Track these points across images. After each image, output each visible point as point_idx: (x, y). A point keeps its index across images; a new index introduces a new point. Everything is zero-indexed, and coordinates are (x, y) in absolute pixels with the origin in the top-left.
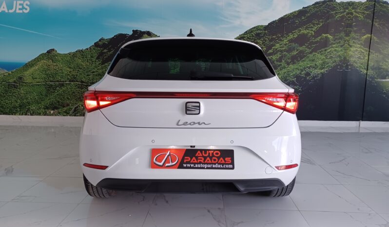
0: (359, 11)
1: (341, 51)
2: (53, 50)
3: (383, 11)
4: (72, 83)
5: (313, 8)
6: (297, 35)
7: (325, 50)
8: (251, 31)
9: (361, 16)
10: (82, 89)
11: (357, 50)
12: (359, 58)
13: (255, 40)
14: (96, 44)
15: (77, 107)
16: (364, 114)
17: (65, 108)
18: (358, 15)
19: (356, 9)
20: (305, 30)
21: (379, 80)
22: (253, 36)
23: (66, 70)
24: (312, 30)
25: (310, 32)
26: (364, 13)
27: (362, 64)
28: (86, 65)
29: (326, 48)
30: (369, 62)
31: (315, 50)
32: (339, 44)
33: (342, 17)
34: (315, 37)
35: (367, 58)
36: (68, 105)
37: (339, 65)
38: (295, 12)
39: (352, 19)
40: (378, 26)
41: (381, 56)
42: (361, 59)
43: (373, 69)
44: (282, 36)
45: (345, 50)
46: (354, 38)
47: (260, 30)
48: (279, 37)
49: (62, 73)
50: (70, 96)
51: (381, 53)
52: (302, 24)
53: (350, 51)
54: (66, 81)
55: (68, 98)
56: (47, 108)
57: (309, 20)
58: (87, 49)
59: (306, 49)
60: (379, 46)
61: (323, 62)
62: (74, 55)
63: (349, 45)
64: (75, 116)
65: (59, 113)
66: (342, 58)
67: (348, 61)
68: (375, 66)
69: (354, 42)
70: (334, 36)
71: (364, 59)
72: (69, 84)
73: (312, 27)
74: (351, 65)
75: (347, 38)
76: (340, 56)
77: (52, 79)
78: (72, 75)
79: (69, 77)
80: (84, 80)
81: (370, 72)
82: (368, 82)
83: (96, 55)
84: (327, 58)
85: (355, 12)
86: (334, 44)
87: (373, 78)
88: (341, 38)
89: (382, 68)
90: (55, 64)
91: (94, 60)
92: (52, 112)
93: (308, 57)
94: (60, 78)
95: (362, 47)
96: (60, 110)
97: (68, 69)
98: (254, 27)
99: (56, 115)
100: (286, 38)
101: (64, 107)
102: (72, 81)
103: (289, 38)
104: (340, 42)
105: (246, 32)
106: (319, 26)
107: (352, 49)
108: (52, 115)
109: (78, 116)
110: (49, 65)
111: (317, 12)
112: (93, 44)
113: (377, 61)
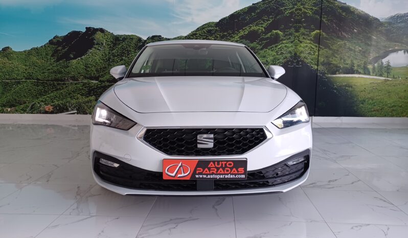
0: (307, 7)
1: (292, 47)
2: (8, 48)
3: (331, 8)
4: (28, 81)
5: (263, 4)
6: (247, 32)
7: (276, 47)
8: (203, 27)
9: (310, 13)
10: (38, 87)
11: (307, 46)
12: (309, 53)
13: (207, 36)
14: (51, 42)
15: (34, 105)
16: (316, 109)
17: (22, 106)
18: (306, 11)
19: (304, 5)
20: (256, 26)
21: (330, 75)
22: (205, 33)
23: (22, 67)
24: (262, 27)
25: (261, 28)
26: (312, 9)
27: (312, 60)
28: (42, 63)
29: (276, 44)
30: (320, 58)
31: (265, 46)
32: (289, 40)
33: (291, 13)
34: (266, 33)
35: (317, 53)
36: (25, 103)
37: (290, 61)
38: (245, 8)
39: (301, 16)
40: (326, 22)
41: (331, 52)
42: (311, 54)
43: (323, 64)
44: (233, 33)
45: (296, 46)
46: (303, 34)
47: (211, 26)
48: (230, 34)
49: (18, 70)
50: (27, 94)
51: (330, 49)
52: (252, 21)
53: (301, 46)
54: (22, 79)
55: (25, 96)
56: (4, 106)
57: (260, 16)
58: (42, 47)
59: (257, 45)
60: (328, 42)
61: (274, 59)
62: (29, 53)
63: (299, 41)
64: (32, 113)
65: (16, 111)
66: (293, 54)
67: (299, 57)
68: (325, 62)
69: (303, 38)
70: (284, 32)
71: (314, 54)
72: (25, 82)
73: (262, 24)
74: (301, 61)
75: (297, 34)
76: (290, 52)
77: (8, 77)
78: (28, 73)
79: (26, 75)
80: (39, 77)
81: (321, 68)
82: (319, 78)
83: (50, 53)
84: (277, 54)
85: (304, 8)
86: (284, 40)
87: (324, 74)
88: (291, 34)
89: (332, 64)
90: (10, 62)
91: (49, 57)
92: (9, 109)
93: (259, 54)
94: (16, 76)
95: (312, 42)
96: (17, 108)
97: (24, 67)
98: (206, 24)
99: (13, 113)
100: (237, 34)
101: (21, 104)
102: (28, 79)
103: (240, 35)
104: (290, 38)
105: (198, 29)
106: (269, 22)
107: (302, 45)
108: (9, 112)
109: (34, 113)
110: (5, 63)
111: (266, 8)
112: (48, 42)
113: (327, 57)
